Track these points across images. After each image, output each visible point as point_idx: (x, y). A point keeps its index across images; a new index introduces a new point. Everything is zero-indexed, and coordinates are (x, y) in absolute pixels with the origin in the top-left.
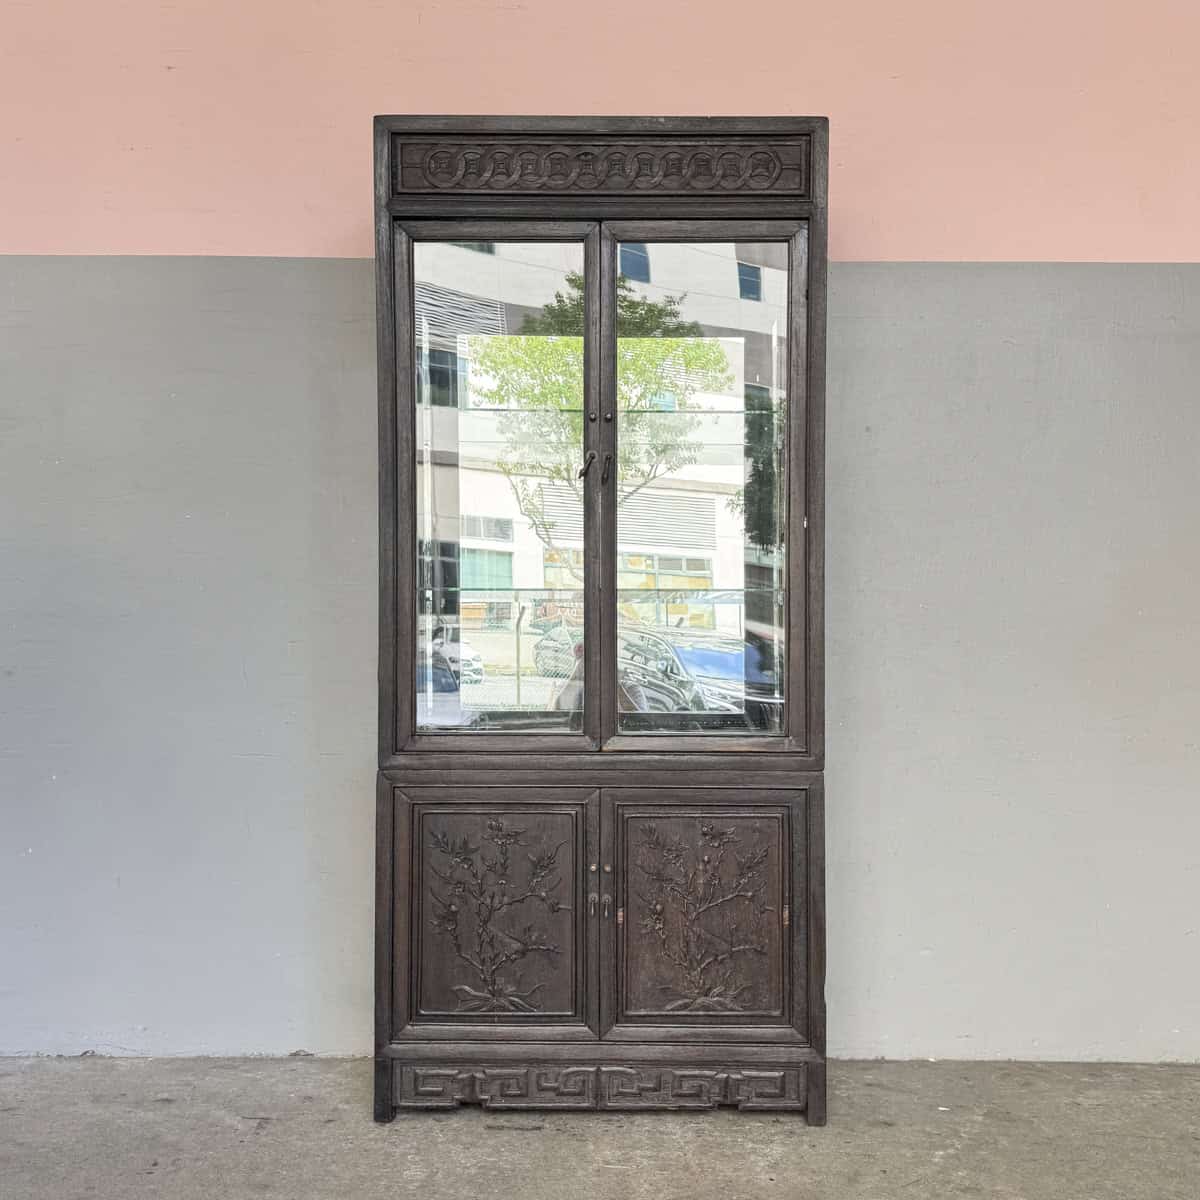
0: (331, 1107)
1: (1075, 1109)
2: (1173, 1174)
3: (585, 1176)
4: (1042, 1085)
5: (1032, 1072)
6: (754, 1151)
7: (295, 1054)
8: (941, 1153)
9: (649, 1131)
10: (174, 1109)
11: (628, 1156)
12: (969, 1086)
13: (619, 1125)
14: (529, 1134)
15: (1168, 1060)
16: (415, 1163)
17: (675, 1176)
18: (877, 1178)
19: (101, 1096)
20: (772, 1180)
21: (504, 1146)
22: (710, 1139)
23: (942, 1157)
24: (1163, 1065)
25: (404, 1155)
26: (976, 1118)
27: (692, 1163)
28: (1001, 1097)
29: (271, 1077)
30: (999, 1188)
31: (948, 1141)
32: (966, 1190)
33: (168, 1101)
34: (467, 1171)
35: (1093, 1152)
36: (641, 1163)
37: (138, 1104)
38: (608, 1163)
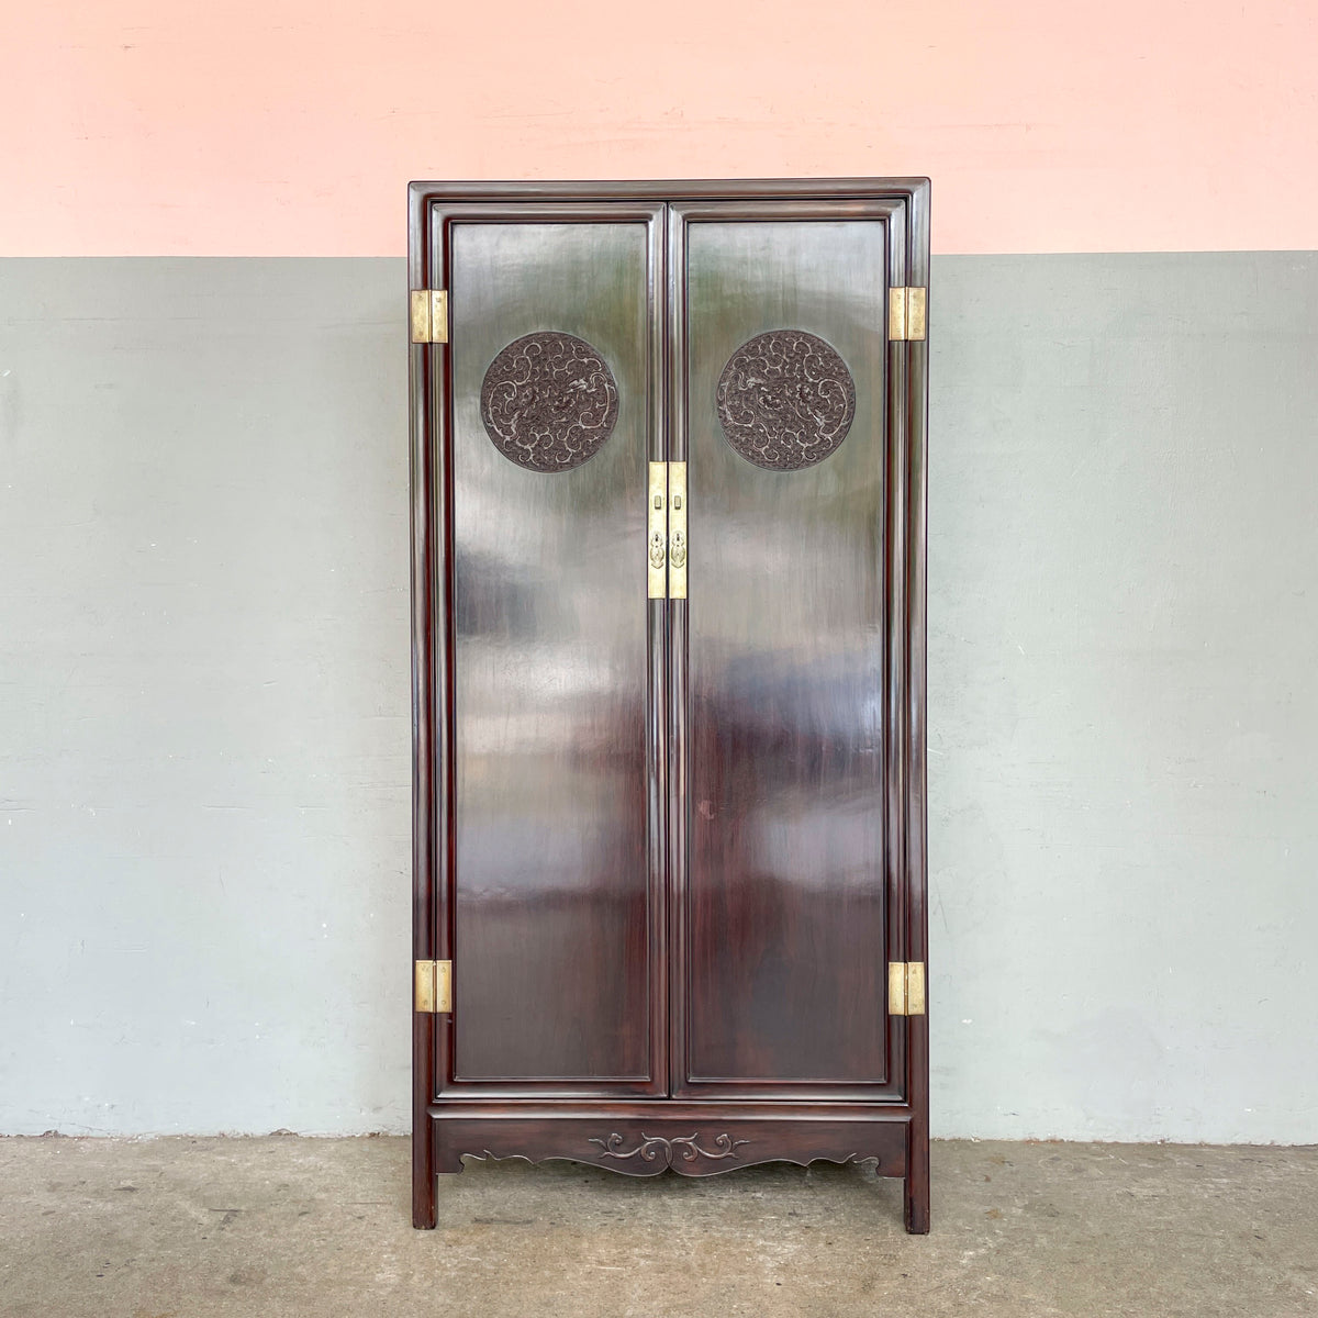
0: (308, 1198)
1: (1128, 1201)
2: (1227, 1280)
3: (573, 1279)
4: (1094, 1171)
5: (1085, 1156)
6: (763, 1250)
7: (279, 1133)
8: (971, 1253)
9: (651, 1225)
10: (135, 1199)
11: (625, 1255)
12: (1012, 1173)
13: (619, 1217)
14: (520, 1229)
15: (1240, 1142)
16: (390, 1263)
17: (674, 1279)
18: (896, 1283)
19: (59, 1184)
20: (778, 1284)
21: (489, 1243)
22: (717, 1235)
23: (972, 1259)
24: (1234, 1147)
25: (380, 1253)
26: (1014, 1210)
27: (694, 1264)
28: (1047, 1186)
29: (247, 1161)
30: (1029, 1296)
31: (980, 1239)
32: (993, 1298)
33: (131, 1190)
34: (447, 1274)
35: (1140, 1254)
36: (638, 1263)
37: (98, 1193)
38: (601, 1263)
